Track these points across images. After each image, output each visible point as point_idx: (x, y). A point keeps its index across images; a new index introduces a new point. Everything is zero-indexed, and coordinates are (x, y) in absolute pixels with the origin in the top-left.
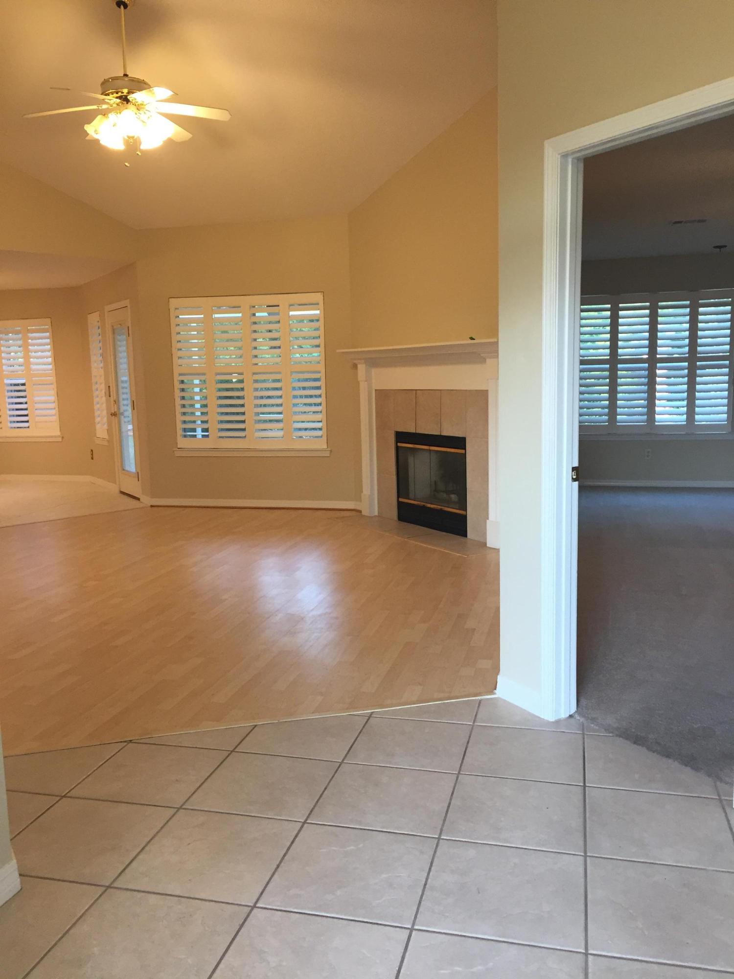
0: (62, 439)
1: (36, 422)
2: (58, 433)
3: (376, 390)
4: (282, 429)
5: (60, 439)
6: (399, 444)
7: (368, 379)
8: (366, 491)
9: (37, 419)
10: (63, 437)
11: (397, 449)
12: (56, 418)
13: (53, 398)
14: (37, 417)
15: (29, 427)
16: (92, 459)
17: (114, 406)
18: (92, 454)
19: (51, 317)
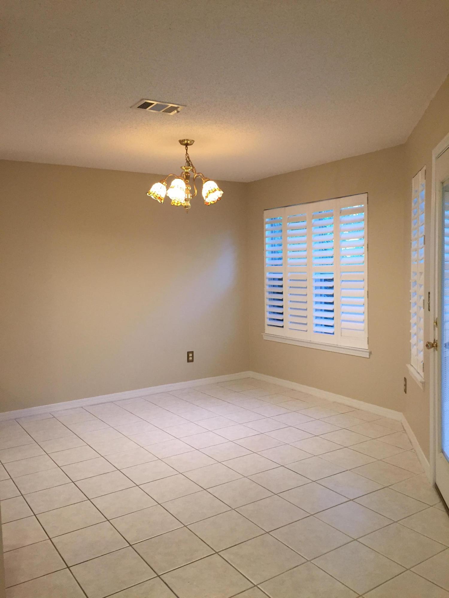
0: (370, 356)
1: (342, 328)
2: (365, 346)
9: (344, 324)
10: (370, 353)
12: (363, 326)
13: (363, 300)
14: (343, 322)
15: (333, 334)
16: (405, 392)
17: (434, 330)
18: (405, 385)
19: (367, 193)
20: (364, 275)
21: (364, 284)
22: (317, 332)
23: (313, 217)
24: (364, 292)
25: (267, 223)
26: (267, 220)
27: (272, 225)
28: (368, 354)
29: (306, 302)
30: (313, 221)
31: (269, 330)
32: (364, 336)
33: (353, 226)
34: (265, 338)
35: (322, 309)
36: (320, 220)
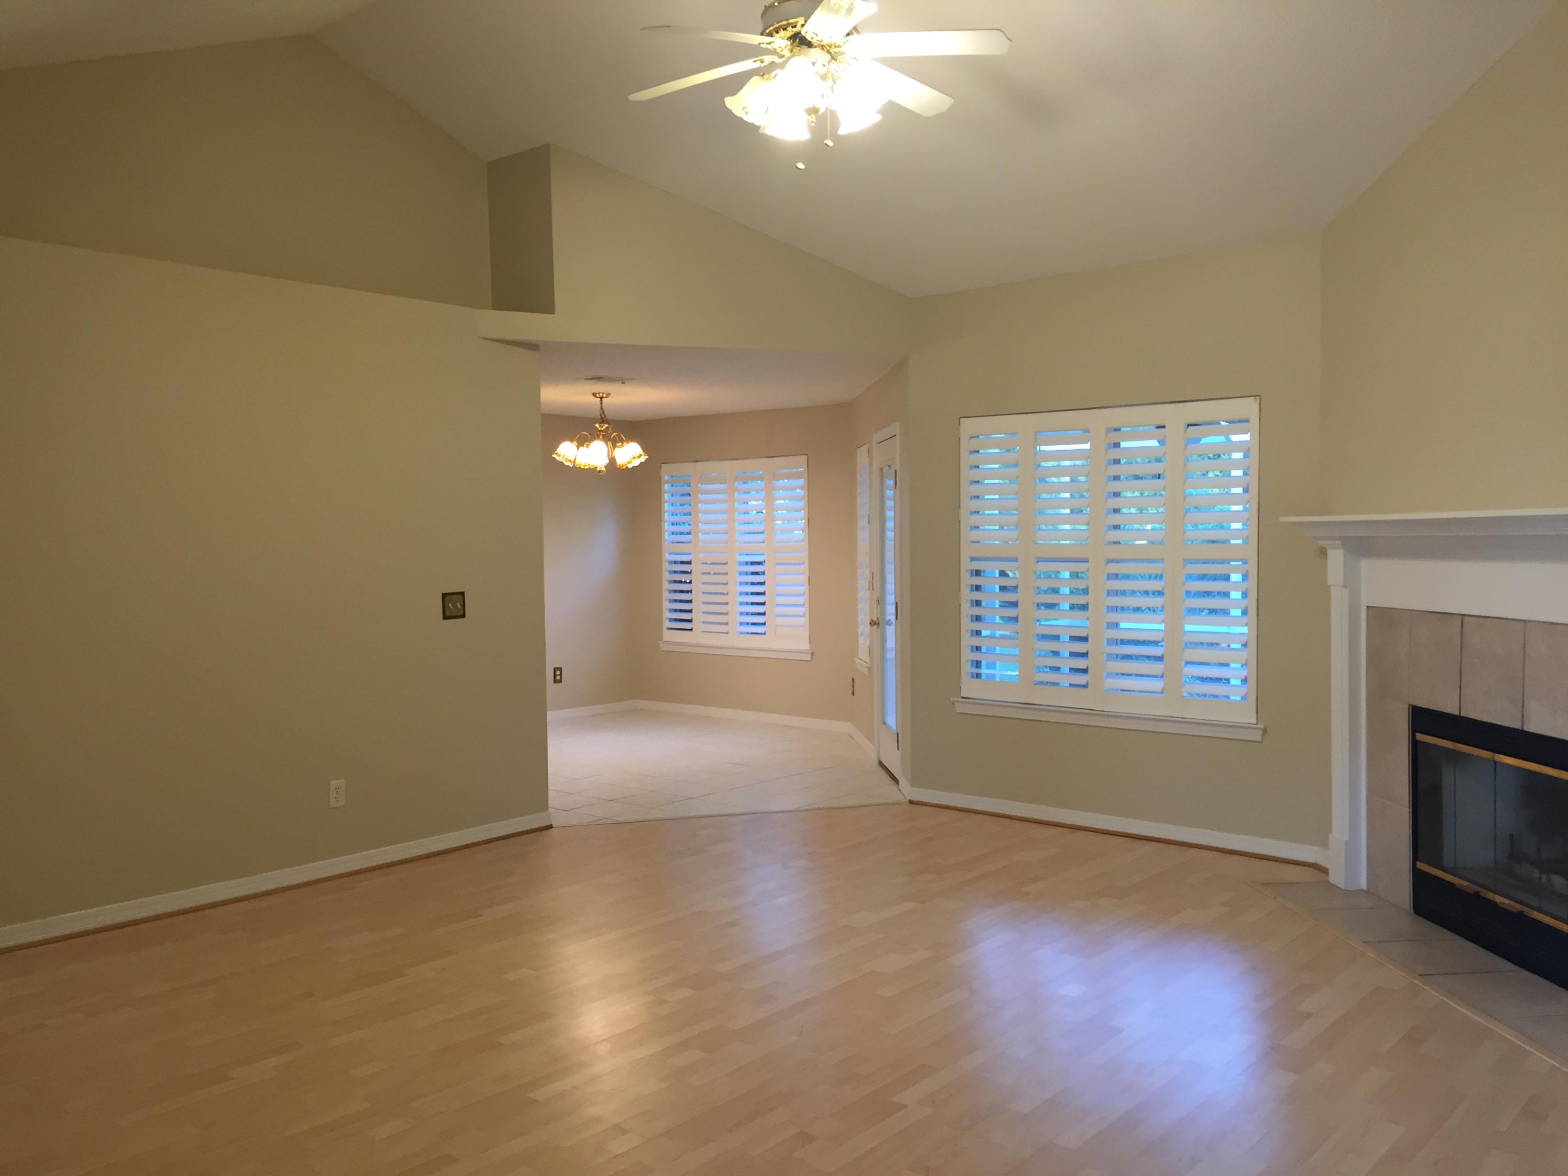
0: (812, 657)
1: (776, 626)
2: (806, 646)
3: (1368, 607)
4: (1162, 676)
5: (808, 657)
6: (1419, 736)
7: (1351, 582)
8: (1339, 833)
9: (780, 621)
10: (813, 654)
11: (1415, 747)
12: (804, 621)
13: (803, 588)
14: (778, 618)
15: (765, 634)
16: (853, 694)
17: (877, 608)
18: (853, 686)
19: (807, 455)
20: (804, 556)
21: (805, 568)
22: (742, 633)
23: (737, 479)
24: (804, 578)
25: (666, 482)
26: (666, 478)
27: (672, 486)
28: (810, 655)
29: (727, 594)
30: (736, 484)
31: (668, 636)
32: (805, 633)
33: (789, 493)
34: (664, 648)
35: (747, 601)
36: (744, 483)
